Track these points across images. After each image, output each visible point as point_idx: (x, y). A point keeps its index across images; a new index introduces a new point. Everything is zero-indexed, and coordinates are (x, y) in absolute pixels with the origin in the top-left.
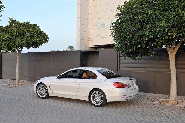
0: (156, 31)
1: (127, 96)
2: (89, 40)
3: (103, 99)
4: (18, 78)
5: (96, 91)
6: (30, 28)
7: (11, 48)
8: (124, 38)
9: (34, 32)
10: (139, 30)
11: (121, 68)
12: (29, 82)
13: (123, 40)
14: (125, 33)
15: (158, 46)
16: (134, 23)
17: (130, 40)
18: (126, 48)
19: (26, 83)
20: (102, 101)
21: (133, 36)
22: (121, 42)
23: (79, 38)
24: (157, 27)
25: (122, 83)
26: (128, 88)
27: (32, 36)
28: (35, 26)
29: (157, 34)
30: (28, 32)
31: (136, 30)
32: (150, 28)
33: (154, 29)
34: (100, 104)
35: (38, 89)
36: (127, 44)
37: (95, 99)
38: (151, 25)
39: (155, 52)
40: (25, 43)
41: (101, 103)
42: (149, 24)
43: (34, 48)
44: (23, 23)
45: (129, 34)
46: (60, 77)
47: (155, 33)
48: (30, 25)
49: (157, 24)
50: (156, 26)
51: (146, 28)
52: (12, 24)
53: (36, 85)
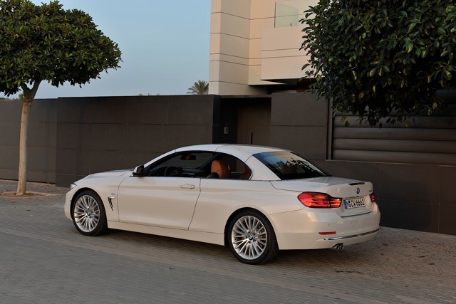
0: (437, 36)
1: (341, 233)
2: (251, 62)
3: (266, 239)
4: (23, 176)
5: (244, 218)
6: (61, 23)
7: (5, 83)
8: (342, 56)
9: (74, 35)
10: (386, 32)
11: (337, 153)
12: (59, 188)
13: (336, 63)
14: (343, 43)
15: (442, 82)
16: (373, 9)
17: (359, 64)
18: (346, 87)
19: (48, 192)
20: (265, 244)
21: (368, 52)
22: (332, 70)
23: (218, 57)
24: (440, 21)
25: (325, 194)
26: (343, 211)
27: (66, 47)
28: (78, 14)
29: (441, 45)
30: (54, 32)
31: (378, 31)
32: (418, 25)
33: (431, 29)
34: (259, 254)
35: (77, 207)
36: (349, 75)
37: (244, 241)
38: (423, 16)
39: (438, 103)
40: (45, 66)
41: (260, 251)
42: (417, 12)
43: (77, 84)
44: (41, 5)
45: (357, 44)
46: (142, 173)
47: (433, 41)
48: (62, 13)
49: (440, 12)
50: (437, 19)
51: (407, 27)
52: (9, 9)
53: (70, 195)
